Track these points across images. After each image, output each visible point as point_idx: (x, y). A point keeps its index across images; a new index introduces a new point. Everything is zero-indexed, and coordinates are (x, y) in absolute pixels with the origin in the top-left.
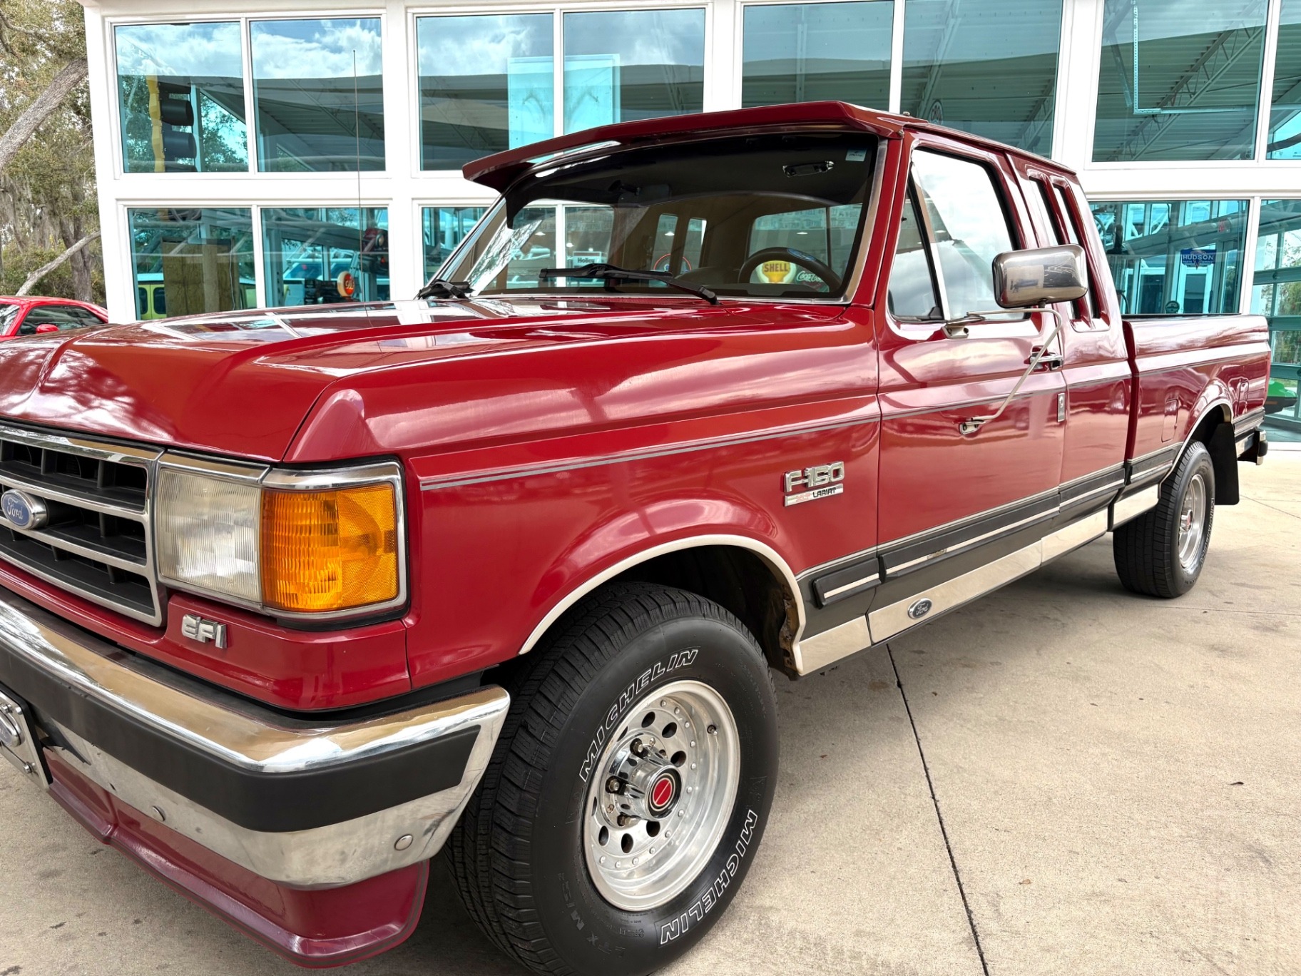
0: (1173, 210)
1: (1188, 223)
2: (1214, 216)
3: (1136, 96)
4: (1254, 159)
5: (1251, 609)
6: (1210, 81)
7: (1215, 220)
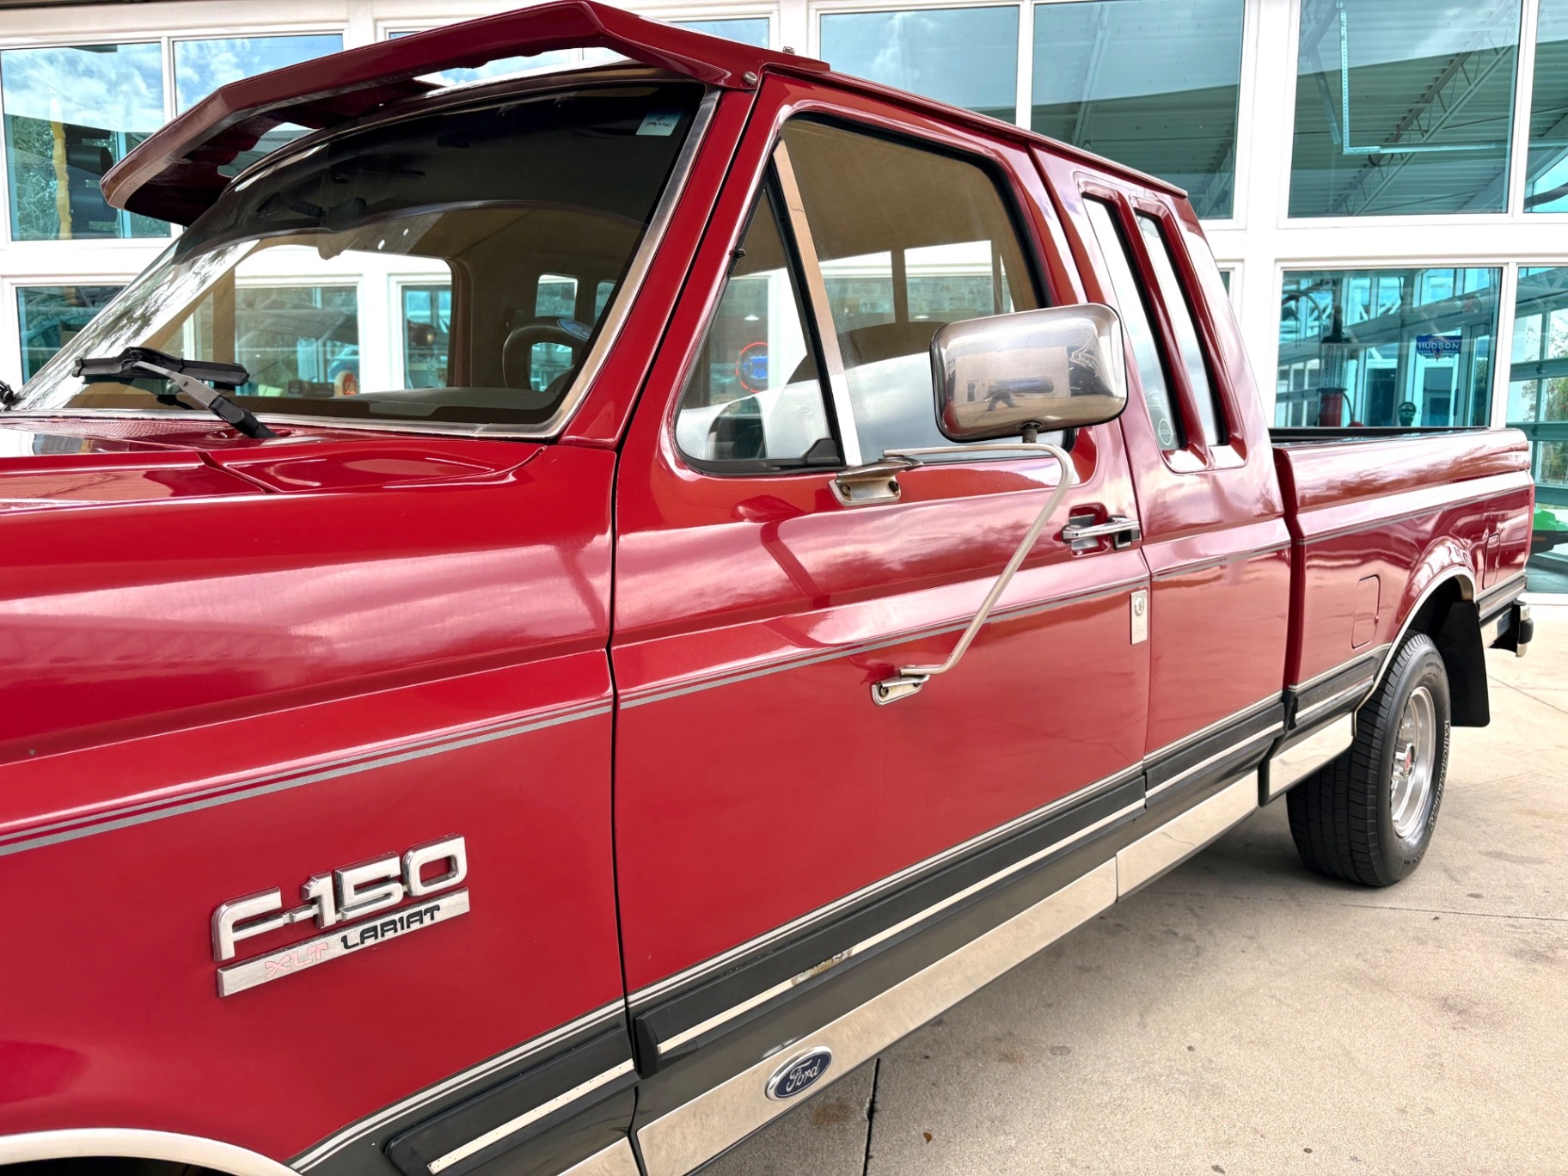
0: (1406, 285)
1: (1426, 301)
2: (1458, 293)
3: (1346, 129)
4: (1507, 212)
5: (1511, 910)
6: (1447, 114)
7: (1461, 298)
